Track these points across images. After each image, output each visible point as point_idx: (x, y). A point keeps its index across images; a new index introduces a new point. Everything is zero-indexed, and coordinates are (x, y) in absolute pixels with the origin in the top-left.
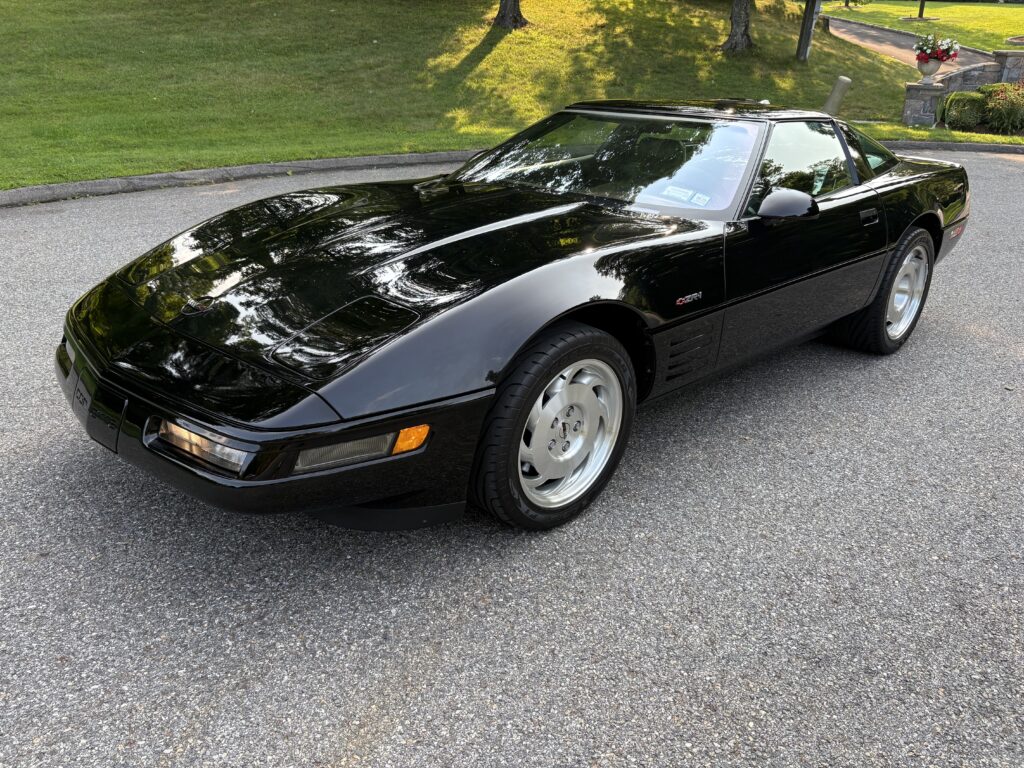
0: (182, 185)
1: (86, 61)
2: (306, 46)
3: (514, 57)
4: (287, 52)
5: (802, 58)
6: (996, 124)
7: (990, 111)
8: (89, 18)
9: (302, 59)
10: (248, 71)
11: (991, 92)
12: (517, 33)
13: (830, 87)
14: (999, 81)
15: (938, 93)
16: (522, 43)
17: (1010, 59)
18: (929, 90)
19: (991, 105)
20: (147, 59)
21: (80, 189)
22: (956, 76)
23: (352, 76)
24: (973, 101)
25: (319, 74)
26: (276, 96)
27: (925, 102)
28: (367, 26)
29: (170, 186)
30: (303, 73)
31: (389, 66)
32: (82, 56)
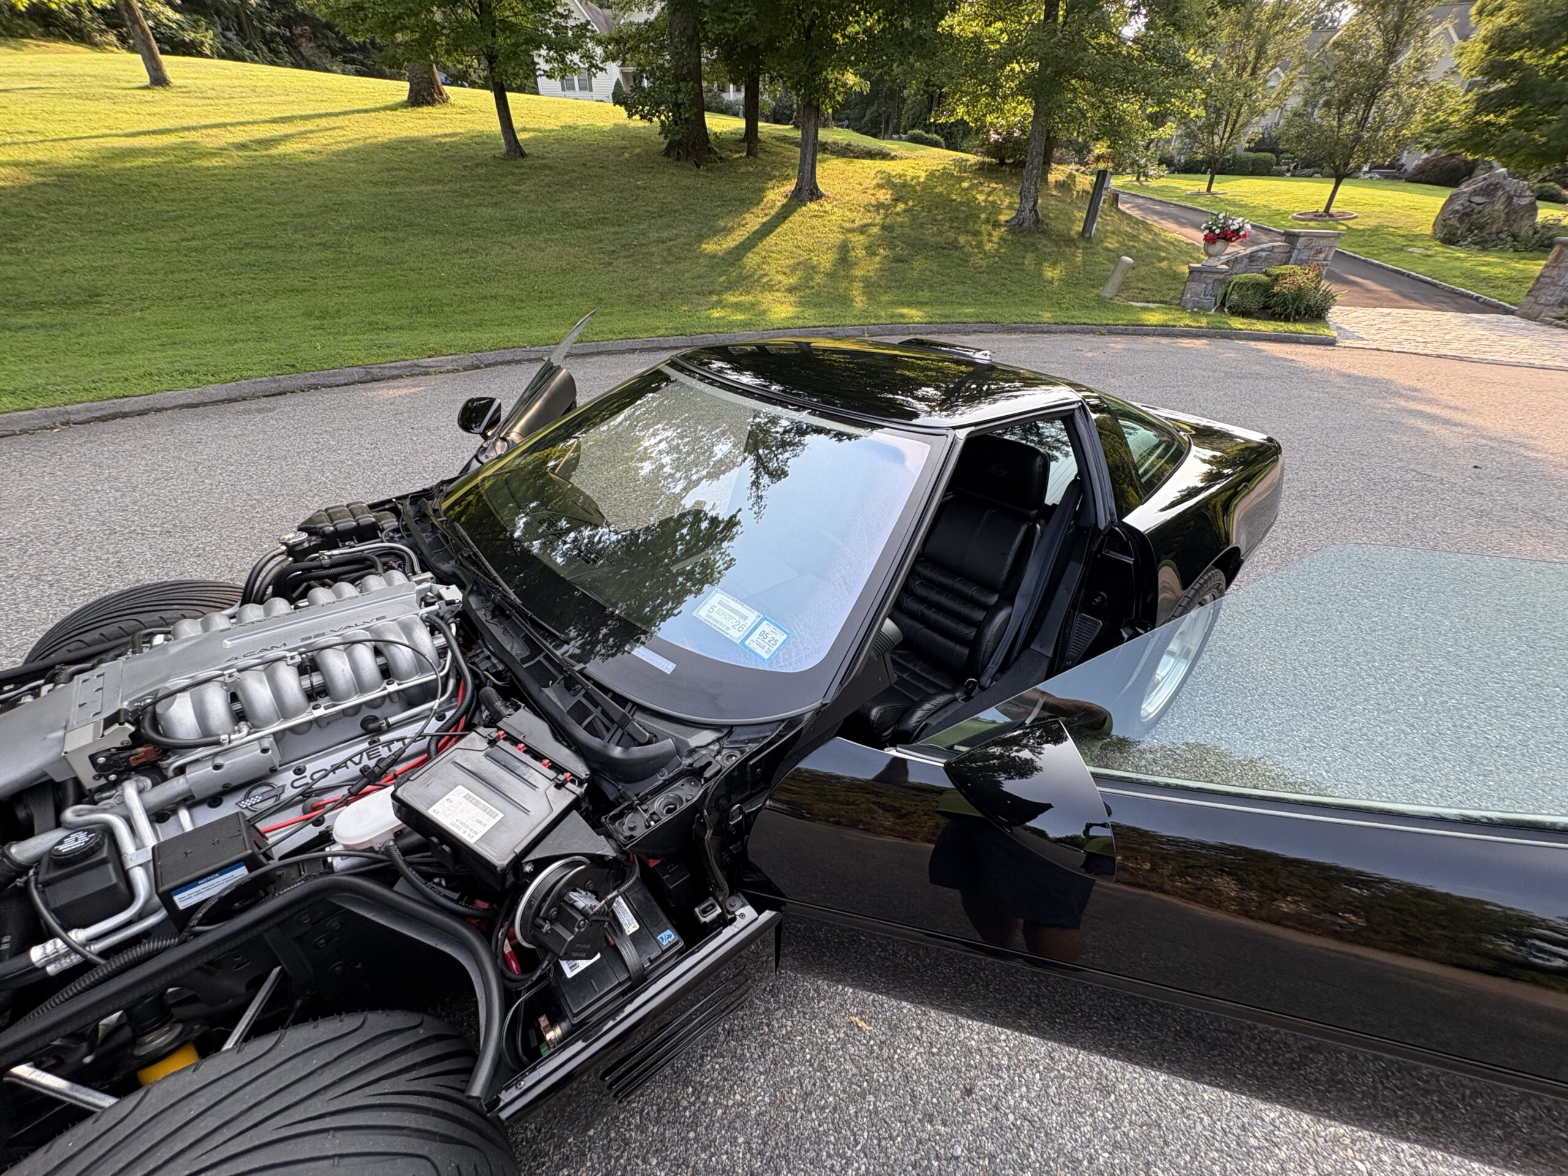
0: (427, 374)
1: (389, 234)
2: (607, 219)
3: (805, 231)
4: (585, 226)
5: (1087, 235)
6: (1278, 310)
7: (1274, 295)
8: (408, 189)
9: (599, 232)
10: (543, 245)
11: (1278, 275)
12: (813, 206)
13: (1112, 267)
14: (1286, 263)
15: (1221, 277)
16: (815, 216)
17: (1302, 240)
18: (1211, 272)
19: (1276, 289)
20: (448, 233)
21: (311, 381)
22: (1243, 257)
23: (644, 250)
24: (1257, 285)
25: (613, 248)
26: (564, 272)
27: (1207, 284)
28: (669, 199)
29: (412, 375)
30: (595, 246)
31: (681, 240)
32: (386, 229)
